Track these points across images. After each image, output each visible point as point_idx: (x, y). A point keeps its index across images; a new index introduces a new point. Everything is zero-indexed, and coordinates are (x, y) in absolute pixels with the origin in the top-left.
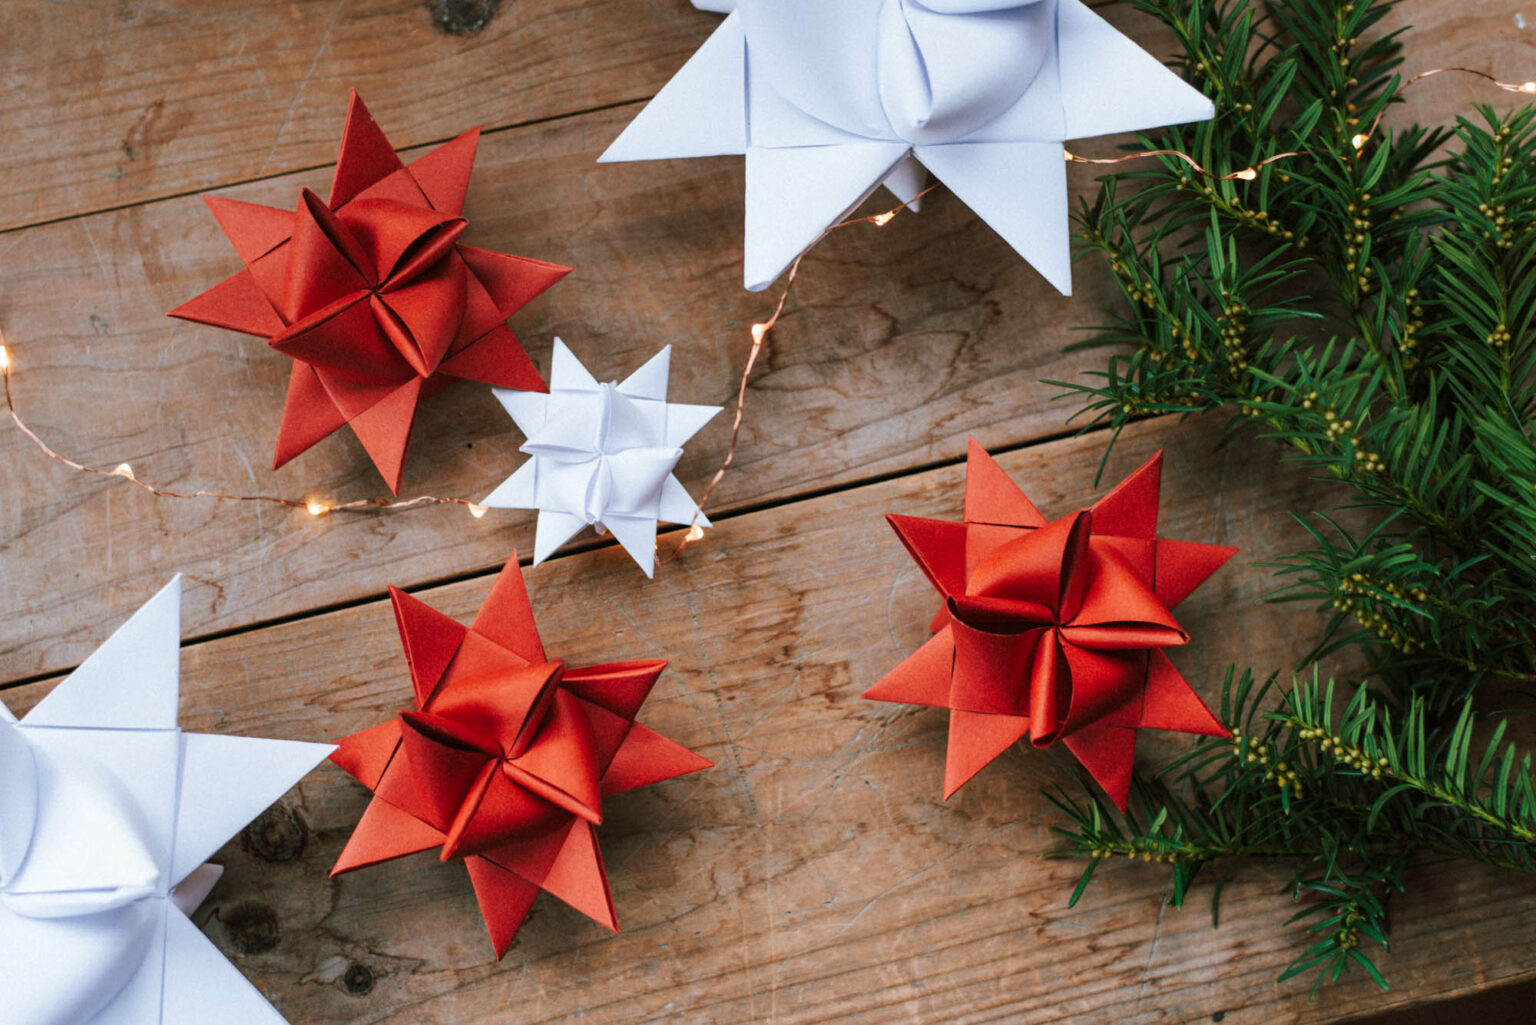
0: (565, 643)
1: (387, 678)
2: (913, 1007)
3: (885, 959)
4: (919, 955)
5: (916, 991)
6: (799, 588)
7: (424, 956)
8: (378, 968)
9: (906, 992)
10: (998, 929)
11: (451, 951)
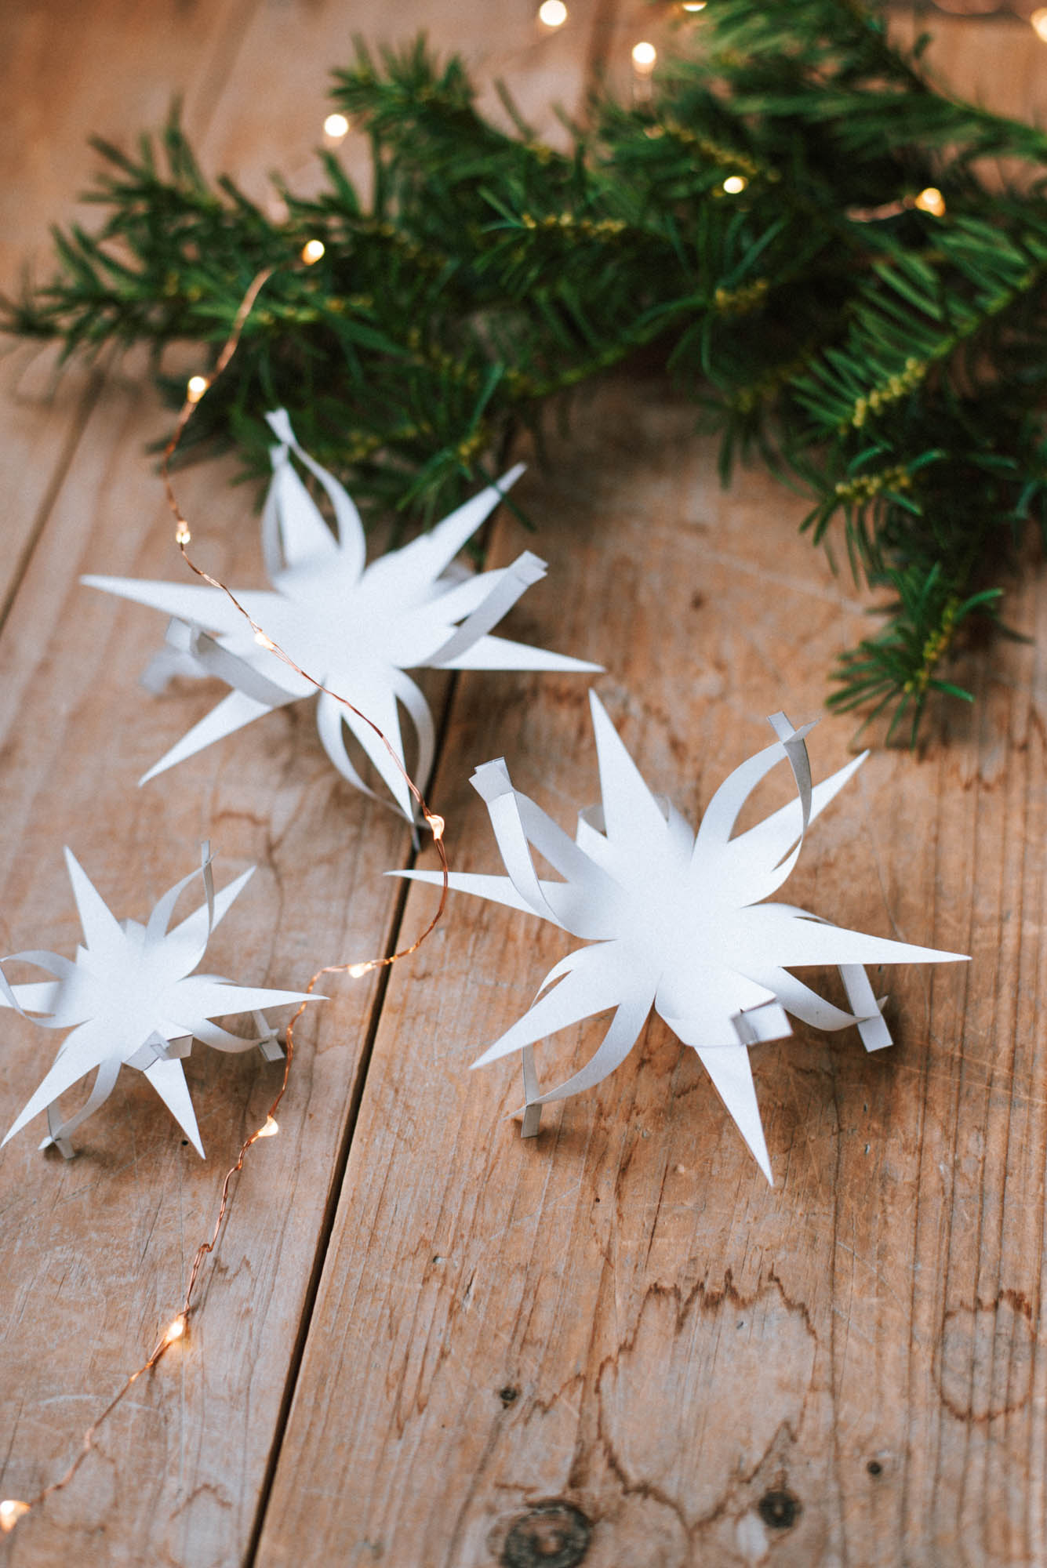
0: (463, 1122)
1: (413, 1331)
2: (1032, 929)
3: (965, 936)
4: (973, 903)
5: (1013, 920)
7: (779, 1419)
8: (772, 1481)
9: (1010, 930)
10: (972, 823)
11: (783, 1386)
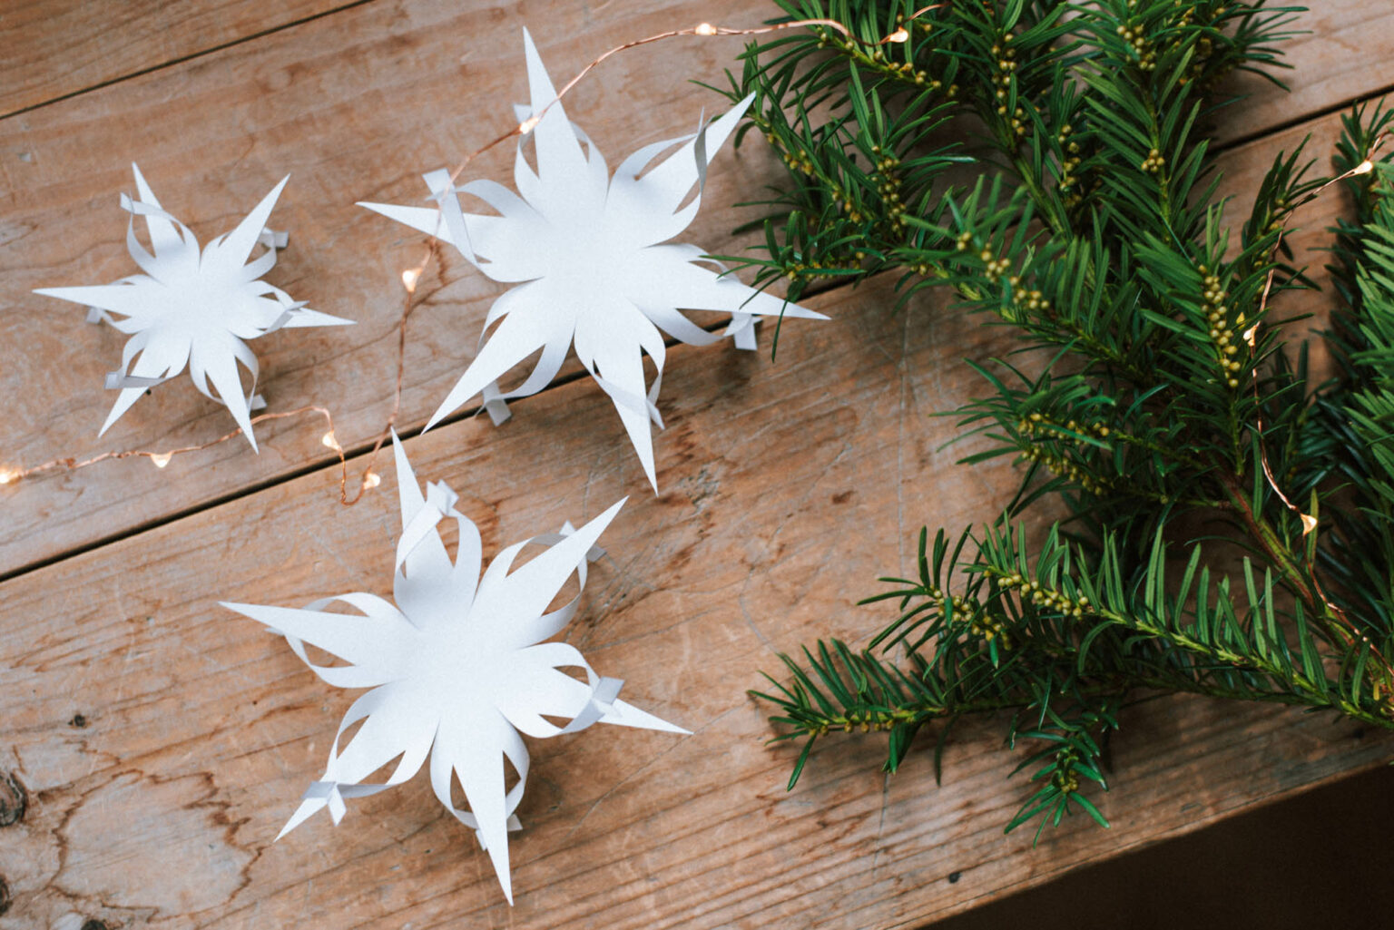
0: (264, 578)
1: (89, 633)
2: (649, 902)
3: (616, 857)
4: (651, 850)
5: (651, 885)
6: (494, 498)
7: (158, 904)
8: (112, 920)
9: (641, 887)
10: (727, 815)
11: (183, 896)
